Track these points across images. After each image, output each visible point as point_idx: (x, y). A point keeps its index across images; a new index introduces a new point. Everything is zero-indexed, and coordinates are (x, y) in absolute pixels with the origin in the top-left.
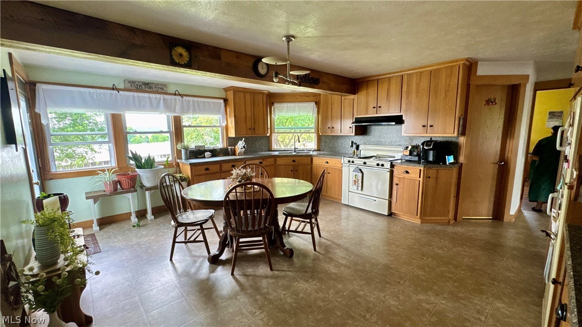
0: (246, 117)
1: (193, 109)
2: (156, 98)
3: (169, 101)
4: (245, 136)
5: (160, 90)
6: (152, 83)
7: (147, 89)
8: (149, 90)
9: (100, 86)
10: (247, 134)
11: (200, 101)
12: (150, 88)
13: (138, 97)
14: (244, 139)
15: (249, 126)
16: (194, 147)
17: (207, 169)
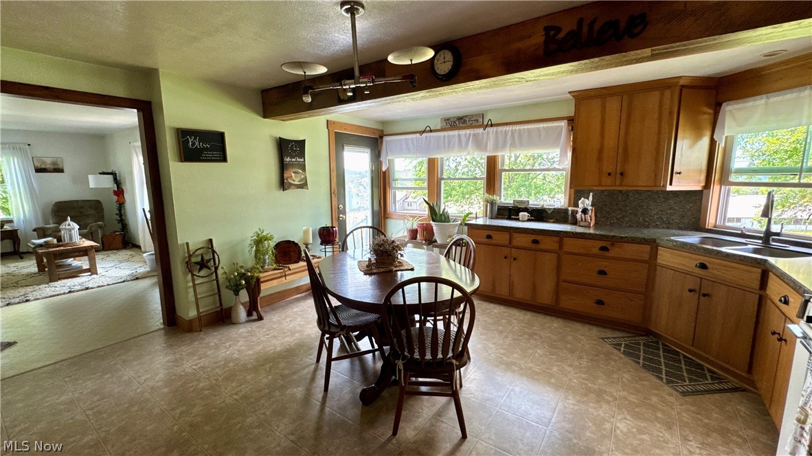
0: (601, 151)
1: (511, 144)
2: (466, 134)
3: (481, 137)
4: (595, 188)
5: (475, 123)
6: (467, 116)
7: (461, 125)
8: (463, 125)
9: (415, 130)
10: (600, 185)
11: (524, 129)
12: (465, 122)
13: (449, 136)
14: (591, 194)
15: (608, 167)
16: (512, 202)
17: (489, 237)
